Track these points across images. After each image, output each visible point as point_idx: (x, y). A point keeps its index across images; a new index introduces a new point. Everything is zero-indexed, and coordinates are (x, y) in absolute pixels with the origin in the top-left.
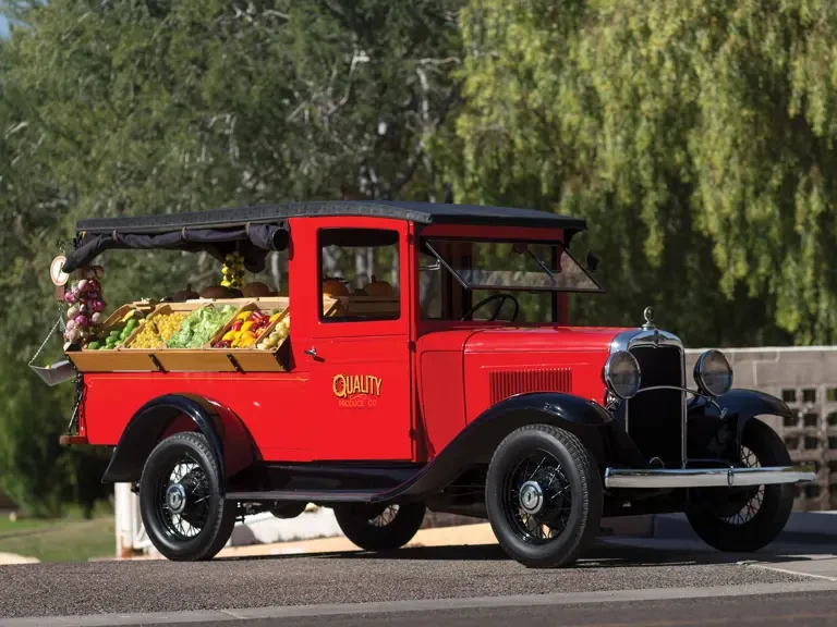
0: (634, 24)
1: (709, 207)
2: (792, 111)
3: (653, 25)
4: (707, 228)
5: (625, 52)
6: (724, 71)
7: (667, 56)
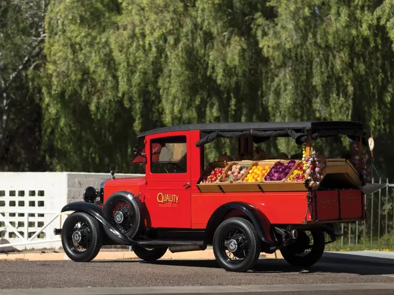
0: (137, 30)
1: (167, 111)
2: (208, 74)
3: (148, 32)
4: (165, 120)
5: (133, 42)
6: (180, 54)
7: (153, 46)
